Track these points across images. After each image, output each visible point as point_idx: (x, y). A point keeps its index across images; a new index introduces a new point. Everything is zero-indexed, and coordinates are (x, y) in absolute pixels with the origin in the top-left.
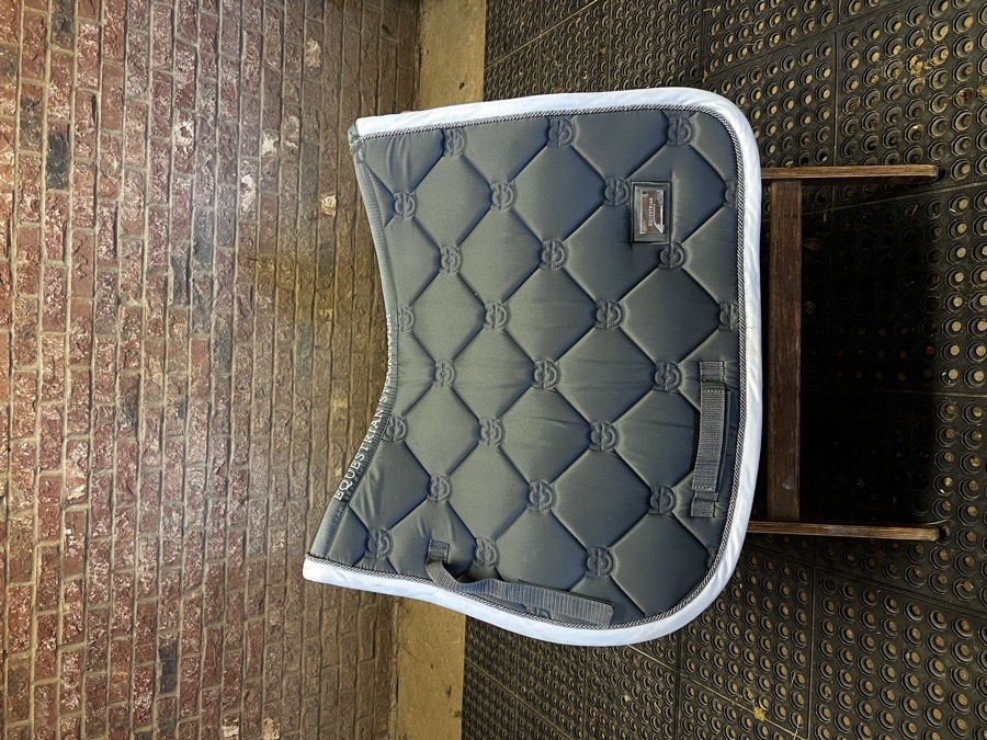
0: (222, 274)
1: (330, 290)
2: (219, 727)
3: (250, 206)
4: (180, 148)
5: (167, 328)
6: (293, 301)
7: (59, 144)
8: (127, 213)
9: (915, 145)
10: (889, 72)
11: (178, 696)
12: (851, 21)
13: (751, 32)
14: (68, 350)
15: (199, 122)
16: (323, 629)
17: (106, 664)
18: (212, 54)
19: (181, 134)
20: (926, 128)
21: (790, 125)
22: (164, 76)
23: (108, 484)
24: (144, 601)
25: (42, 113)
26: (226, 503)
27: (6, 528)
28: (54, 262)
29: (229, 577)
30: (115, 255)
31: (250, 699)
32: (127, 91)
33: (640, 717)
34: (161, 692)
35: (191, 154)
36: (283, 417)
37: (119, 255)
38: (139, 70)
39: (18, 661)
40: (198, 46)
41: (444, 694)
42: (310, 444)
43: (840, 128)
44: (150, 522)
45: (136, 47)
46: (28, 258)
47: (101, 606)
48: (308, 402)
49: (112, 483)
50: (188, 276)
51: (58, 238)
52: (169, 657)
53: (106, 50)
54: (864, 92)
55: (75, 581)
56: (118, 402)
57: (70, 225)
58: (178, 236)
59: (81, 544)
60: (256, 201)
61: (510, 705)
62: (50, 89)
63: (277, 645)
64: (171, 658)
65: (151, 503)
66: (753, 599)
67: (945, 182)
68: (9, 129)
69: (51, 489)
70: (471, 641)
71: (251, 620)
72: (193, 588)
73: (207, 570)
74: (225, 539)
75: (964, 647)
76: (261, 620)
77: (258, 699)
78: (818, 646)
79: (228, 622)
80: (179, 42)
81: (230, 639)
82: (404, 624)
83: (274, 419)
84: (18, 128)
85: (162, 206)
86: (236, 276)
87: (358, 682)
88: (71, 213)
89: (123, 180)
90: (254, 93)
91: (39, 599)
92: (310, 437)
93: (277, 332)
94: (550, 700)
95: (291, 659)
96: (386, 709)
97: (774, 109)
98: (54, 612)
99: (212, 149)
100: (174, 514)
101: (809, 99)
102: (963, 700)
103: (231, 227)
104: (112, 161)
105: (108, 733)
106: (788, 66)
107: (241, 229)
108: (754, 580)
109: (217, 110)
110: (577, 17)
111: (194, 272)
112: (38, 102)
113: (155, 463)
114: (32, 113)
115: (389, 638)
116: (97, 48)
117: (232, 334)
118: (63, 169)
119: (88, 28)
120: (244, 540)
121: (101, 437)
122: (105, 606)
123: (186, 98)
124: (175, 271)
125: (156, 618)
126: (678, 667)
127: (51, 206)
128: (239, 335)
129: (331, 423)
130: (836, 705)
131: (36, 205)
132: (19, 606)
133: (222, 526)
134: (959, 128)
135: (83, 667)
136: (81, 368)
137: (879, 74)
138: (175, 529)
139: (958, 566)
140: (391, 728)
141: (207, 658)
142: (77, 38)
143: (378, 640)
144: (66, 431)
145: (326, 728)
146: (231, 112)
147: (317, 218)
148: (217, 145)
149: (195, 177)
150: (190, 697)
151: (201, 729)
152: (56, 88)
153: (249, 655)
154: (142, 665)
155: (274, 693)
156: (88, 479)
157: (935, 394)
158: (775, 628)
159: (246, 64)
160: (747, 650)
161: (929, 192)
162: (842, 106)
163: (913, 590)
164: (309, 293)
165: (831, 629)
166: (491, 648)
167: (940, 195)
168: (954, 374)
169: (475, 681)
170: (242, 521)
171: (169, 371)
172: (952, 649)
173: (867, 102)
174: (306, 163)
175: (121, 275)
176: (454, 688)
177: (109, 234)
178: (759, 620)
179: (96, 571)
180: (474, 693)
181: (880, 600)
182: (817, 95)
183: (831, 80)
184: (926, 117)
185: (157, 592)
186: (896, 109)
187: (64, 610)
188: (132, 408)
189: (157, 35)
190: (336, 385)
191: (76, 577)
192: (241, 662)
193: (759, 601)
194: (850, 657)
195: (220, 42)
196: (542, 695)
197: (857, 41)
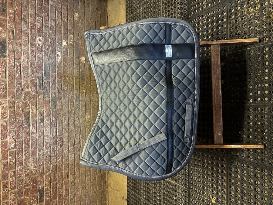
0: (53, 81)
1: (84, 84)
3: (60, 61)
4: (39, 45)
5: (37, 97)
6: (74, 88)
7: (3, 45)
8: (24, 64)
9: (252, 33)
10: (243, 12)
11: (44, 203)
13: (202, 3)
14: (8, 104)
15: (44, 37)
16: (86, 182)
17: (23, 195)
18: (47, 17)
19: (39, 40)
20: (255, 28)
21: (215, 30)
22: (33, 24)
24: (33, 176)
26: (56, 147)
28: (3, 79)
29: (58, 168)
30: (21, 76)
31: (65, 203)
32: (23, 29)
33: (178, 203)
34: (40, 202)
35: (42, 46)
36: (72, 121)
38: (26, 23)
40: (43, 15)
41: (122, 199)
43: (229, 29)
44: (34, 153)
45: (25, 16)
47: (21, 178)
48: (79, 117)
49: (22, 142)
50: (43, 82)
51: (4, 72)
52: (41, 192)
53: (16, 17)
54: (236, 19)
55: (13, 172)
56: (23, 119)
57: (7, 68)
58: (39, 70)
59: (14, 161)
60: (62, 59)
61: (141, 201)
63: (73, 187)
64: (42, 192)
65: (34, 148)
66: (210, 168)
67: (261, 43)
69: (4, 145)
70: (129, 183)
71: (65, 180)
72: (47, 172)
73: (51, 166)
74: (56, 158)
76: (68, 180)
77: (68, 203)
78: (230, 180)
79: (58, 181)
80: (37, 14)
81: (59, 186)
82: (109, 179)
83: (69, 122)
85: (34, 62)
86: (57, 81)
87: (97, 197)
88: (8, 65)
89: (22, 55)
90: (60, 28)
91: (2, 177)
92: (80, 127)
93: (69, 97)
94: (152, 199)
95: (77, 191)
96: (105, 204)
97: (210, 25)
98: (7, 181)
99: (48, 45)
100: (41, 151)
103: (55, 67)
104: (19, 49)
106: (213, 13)
107: (58, 67)
108: (210, 162)
109: (49, 33)
110: (152, 3)
111: (44, 81)
113: (35, 136)
115: (105, 183)
116: (13, 17)
117: (56, 98)
118: (5, 52)
119: (11, 11)
120: (62, 157)
121: (19, 129)
122: (22, 178)
123: (40, 30)
124: (39, 80)
125: (37, 181)
126: (189, 188)
127: (1, 63)
128: (58, 98)
129: (86, 122)
130: (235, 197)
133: (55, 153)
134: (265, 27)
135: (16, 196)
136: (12, 109)
137: (240, 13)
138: (42, 155)
139: (270, 155)
141: (52, 192)
142: (8, 14)
143: (102, 184)
144: (8, 128)
146: (53, 34)
147: (79, 64)
148: (50, 44)
149: (43, 53)
150: (48, 203)
152: (2, 28)
153: (65, 190)
154: (33, 195)
155: (72, 201)
156: (15, 142)
157: (261, 105)
158: (217, 176)
159: (57, 20)
160: (209, 182)
161: (257, 47)
162: (230, 23)
163: (257, 163)
164: (78, 85)
165: (233, 175)
166: (135, 185)
167: (260, 47)
168: (266, 99)
169: (130, 195)
170: (61, 152)
171: (38, 109)
172: (269, 180)
173: (237, 21)
174: (76, 48)
175: (23, 82)
176: (124, 197)
177: (19, 70)
178: (212, 174)
179: (19, 168)
180: (130, 198)
181: (248, 166)
182: (222, 20)
183: (226, 16)
184: (255, 25)
185: (37, 174)
186: (246, 23)
187: (10, 180)
188: (27, 121)
189: (31, 12)
190: (87, 112)
191: (13, 170)
192: (63, 193)
193: (212, 168)
194: (239, 183)
195: (49, 14)
196: (150, 198)
197: (233, 4)
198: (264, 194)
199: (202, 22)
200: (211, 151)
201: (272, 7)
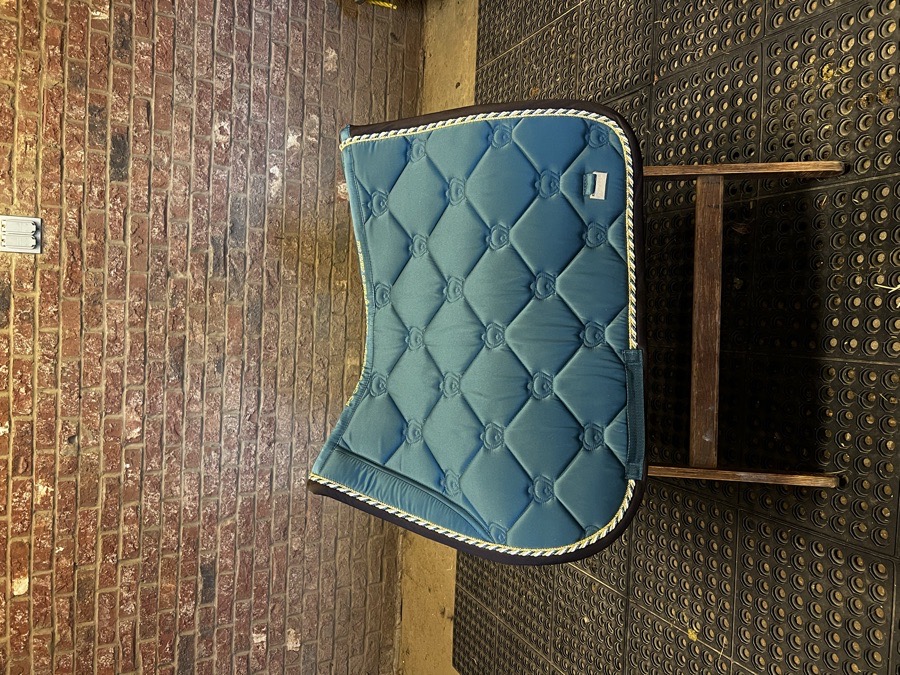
0: (251, 252)
1: (345, 264)
2: (250, 634)
3: (277, 193)
4: (218, 144)
5: (208, 296)
6: (314, 274)
7: (120, 144)
8: (176, 200)
9: (825, 143)
10: (805, 79)
11: (216, 606)
12: (774, 34)
13: (694, 42)
14: (127, 315)
15: (234, 122)
16: (338, 555)
17: (158, 577)
18: (245, 64)
19: (220, 132)
20: (835, 128)
21: (725, 124)
22: (206, 85)
23: (159, 427)
24: (189, 525)
25: (106, 118)
26: (256, 445)
27: (78, 462)
28: (116, 242)
29: (259, 508)
30: (166, 236)
31: (275, 612)
32: (175, 98)
33: (596, 636)
34: (202, 602)
35: (227, 150)
36: (304, 373)
37: (169, 235)
38: (185, 79)
39: (85, 572)
40: (234, 57)
41: (439, 615)
42: (328, 396)
43: (765, 127)
44: (193, 460)
45: (183, 60)
46: (95, 239)
47: (154, 528)
48: (326, 360)
49: (162, 426)
50: (225, 253)
51: (119, 222)
52: (209, 573)
53: (158, 63)
54: (784, 97)
55: (133, 507)
56: (167, 358)
57: (129, 211)
58: (218, 219)
59: (137, 477)
60: (282, 188)
61: (492, 624)
62: (112, 97)
63: (298, 567)
64: (211, 574)
65: (194, 444)
66: (689, 536)
67: (850, 176)
68: (80, 132)
69: (113, 430)
70: (461, 569)
71: (277, 545)
72: (228, 516)
73: (240, 501)
74: (255, 476)
75: (859, 581)
76: (285, 545)
77: (283, 612)
78: (741, 577)
79: (257, 545)
80: (218, 54)
81: (259, 560)
82: (408, 554)
83: (297, 375)
84: (87, 131)
85: (204, 194)
86: (265, 252)
87: (368, 603)
88: (130, 201)
89: (172, 173)
90: (281, 96)
91: (104, 521)
92: (328, 390)
93: (300, 300)
94: (524, 620)
95: (311, 580)
96: (391, 627)
97: (712, 110)
98: (116, 532)
99: (246, 145)
100: (213, 453)
101: (740, 101)
102: (858, 626)
103: (261, 210)
104: (163, 156)
105: (158, 635)
106: (724, 72)
107: (270, 212)
108: (690, 519)
109: (249, 111)
110: (552, 26)
111: (230, 249)
112: (103, 109)
113: (198, 410)
114: (98, 118)
115: (394, 564)
116: (151, 62)
117: (262, 302)
118: (124, 164)
119: (144, 45)
120: (271, 477)
121: (154, 387)
122: (157, 529)
123: (224, 102)
124: (215, 249)
125: (198, 540)
126: (628, 594)
127: (114, 195)
128: (268, 302)
129: (345, 378)
130: (754, 627)
131: (102, 194)
132: (87, 526)
133: (253, 464)
134: (863, 128)
135: (139, 579)
136: (138, 330)
137: (797, 80)
138: (214, 466)
139: (855, 509)
140: (396, 642)
141: (240, 575)
142: (135, 54)
143: (385, 566)
144: (126, 382)
145: (340, 640)
146: (261, 112)
147: (334, 202)
148: (249, 141)
149: (231, 168)
150: (226, 607)
151: (235, 635)
152: (117, 96)
153: (275, 575)
154: (186, 579)
155: (296, 607)
156: (143, 423)
157: (838, 360)
158: (707, 561)
159: (274, 71)
160: (684, 580)
161: (836, 185)
162: (767, 108)
163: (817, 529)
164: (327, 267)
165: (752, 563)
166: (477, 575)
167: (845, 187)
168: (854, 343)
169: (464, 603)
170: (269, 460)
171: (209, 333)
172: (848, 582)
173: (787, 104)
174: (324, 155)
175: (170, 252)
176: (447, 609)
177: (161, 218)
178: (693, 554)
179: (149, 499)
180: (463, 614)
181: (791, 538)
182: (746, 98)
183: (758, 85)
184: (835, 118)
185: (199, 519)
186: (811, 111)
187: (124, 531)
188: (179, 364)
189: (200, 49)
190: (351, 346)
191: (133, 504)
192: (268, 580)
193: (694, 538)
194: (766, 588)
195: (252, 54)
196: (518, 616)
197: (779, 51)
198: (831, 618)
199: (691, 99)
200: (694, 487)
201: (888, 70)
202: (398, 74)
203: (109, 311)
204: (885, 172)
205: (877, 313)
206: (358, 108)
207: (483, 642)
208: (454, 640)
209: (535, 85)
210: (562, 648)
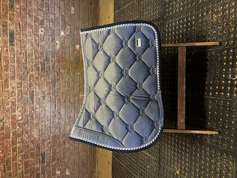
0: (52, 65)
1: (79, 68)
2: (56, 171)
3: (59, 48)
4: (41, 35)
5: (40, 78)
6: (70, 71)
7: (12, 35)
8: (29, 51)
9: (214, 36)
10: (208, 18)
11: (46, 164)
12: (199, 5)
13: (176, 7)
14: (16, 85)
15: (45, 28)
16: (79, 148)
17: (29, 158)
18: (48, 12)
19: (41, 32)
20: (217, 32)
21: (185, 30)
22: (36, 18)
23: (27, 116)
24: (37, 143)
25: (7, 28)
26: (55, 119)
27: (4, 127)
28: (12, 64)
29: (57, 137)
30: (26, 62)
31: (63, 165)
32: (28, 22)
33: (151, 171)
34: (42, 164)
35: (44, 36)
36: (68, 99)
37: (27, 61)
38: (30, 16)
39: (8, 157)
40: (44, 10)
41: (108, 163)
42: (75, 105)
43: (196, 31)
44: (37, 124)
45: (29, 11)
46: (6, 63)
47: (27, 144)
48: (74, 95)
49: (28, 115)
50: (44, 66)
51: (13, 58)
52: (43, 156)
53: (22, 12)
54: (202, 23)
55: (20, 139)
56: (29, 97)
57: (15, 55)
58: (42, 56)
59: (21, 130)
60: (60, 47)
61: (122, 167)
62: (9, 22)
63: (69, 152)
64: (44, 156)
65: (37, 120)
66: (176, 145)
67: (221, 46)
69: (14, 117)
71: (62, 146)
72: (48, 140)
73: (51, 135)
74: (55, 128)
75: (224, 159)
76: (65, 146)
77: (65, 165)
78: (191, 157)
79: (57, 147)
80: (40, 9)
81: (57, 151)
83: (66, 100)
84: (2, 32)
85: (37, 49)
86: (56, 65)
87: (88, 160)
88: (15, 52)
89: (28, 43)
90: (59, 21)
91: (12, 143)
92: (75, 103)
93: (66, 78)
94: (131, 166)
95: (72, 155)
96: (95, 166)
97: (181, 26)
98: (16, 146)
99: (49, 35)
100: (43, 122)
101: (189, 24)
102: (224, 172)
103: (54, 54)
104: (25, 39)
105: (29, 173)
106: (184, 16)
107: (57, 54)
108: (177, 141)
109: (50, 25)
110: (135, 1)
111: (45, 65)
112: (6, 25)
113: (38, 111)
114: (5, 28)
115: (95, 150)
116: (20, 11)
117: (55, 80)
118: (13, 41)
119: (18, 7)
120: (60, 128)
121: (25, 105)
122: (28, 144)
123: (42, 23)
124: (41, 65)
125: (40, 147)
126: (160, 160)
127: (10, 50)
128: (57, 80)
129: (80, 100)
130: (195, 171)
131: (7, 50)
132: (7, 145)
133: (55, 125)
134: (225, 33)
135: (23, 158)
136: (20, 89)
137: (206, 18)
138: (43, 126)
139: (223, 140)
140: (96, 171)
141: (52, 156)
142: (15, 9)
143: (93, 150)
144: (17, 104)
145: (81, 171)
146: (53, 26)
147: (75, 51)
148: (50, 34)
149: (45, 42)
150: (48, 164)
151: (51, 172)
152: (10, 22)
153: (62, 155)
154: (37, 158)
155: (68, 163)
156: (22, 115)
157: (218, 98)
158: (181, 152)
159: (56, 14)
160: (175, 157)
161: (217, 49)
162: (197, 26)
163: (213, 145)
164: (74, 69)
165: (194, 153)
166: (118, 153)
167: (220, 49)
168: (222, 94)
169: (114, 161)
170: (59, 124)
171: (40, 89)
172: (221, 160)
173: (203, 25)
174: (72, 37)
175: (28, 66)
176: (110, 162)
177: (25, 57)
178: (178, 150)
179: (25, 137)
180: (114, 164)
181: (205, 147)
182: (191, 23)
183: (194, 19)
184: (217, 30)
185: (40, 141)
186: (210, 27)
187: (18, 146)
188: (32, 98)
189: (34, 7)
190: (81, 91)
191: (20, 138)
192: (60, 156)
193: (178, 146)
194: (198, 160)
195: (50, 9)
196: (129, 165)
197: (200, 10)
198: (217, 170)
199: (175, 23)
201: (232, 16)
202: (92, 14)
203: (11, 84)
204: (231, 45)
205: (229, 86)
206: (81, 24)
207: (120, 171)
208: (112, 171)
209: (131, 18)
210: (141, 174)
